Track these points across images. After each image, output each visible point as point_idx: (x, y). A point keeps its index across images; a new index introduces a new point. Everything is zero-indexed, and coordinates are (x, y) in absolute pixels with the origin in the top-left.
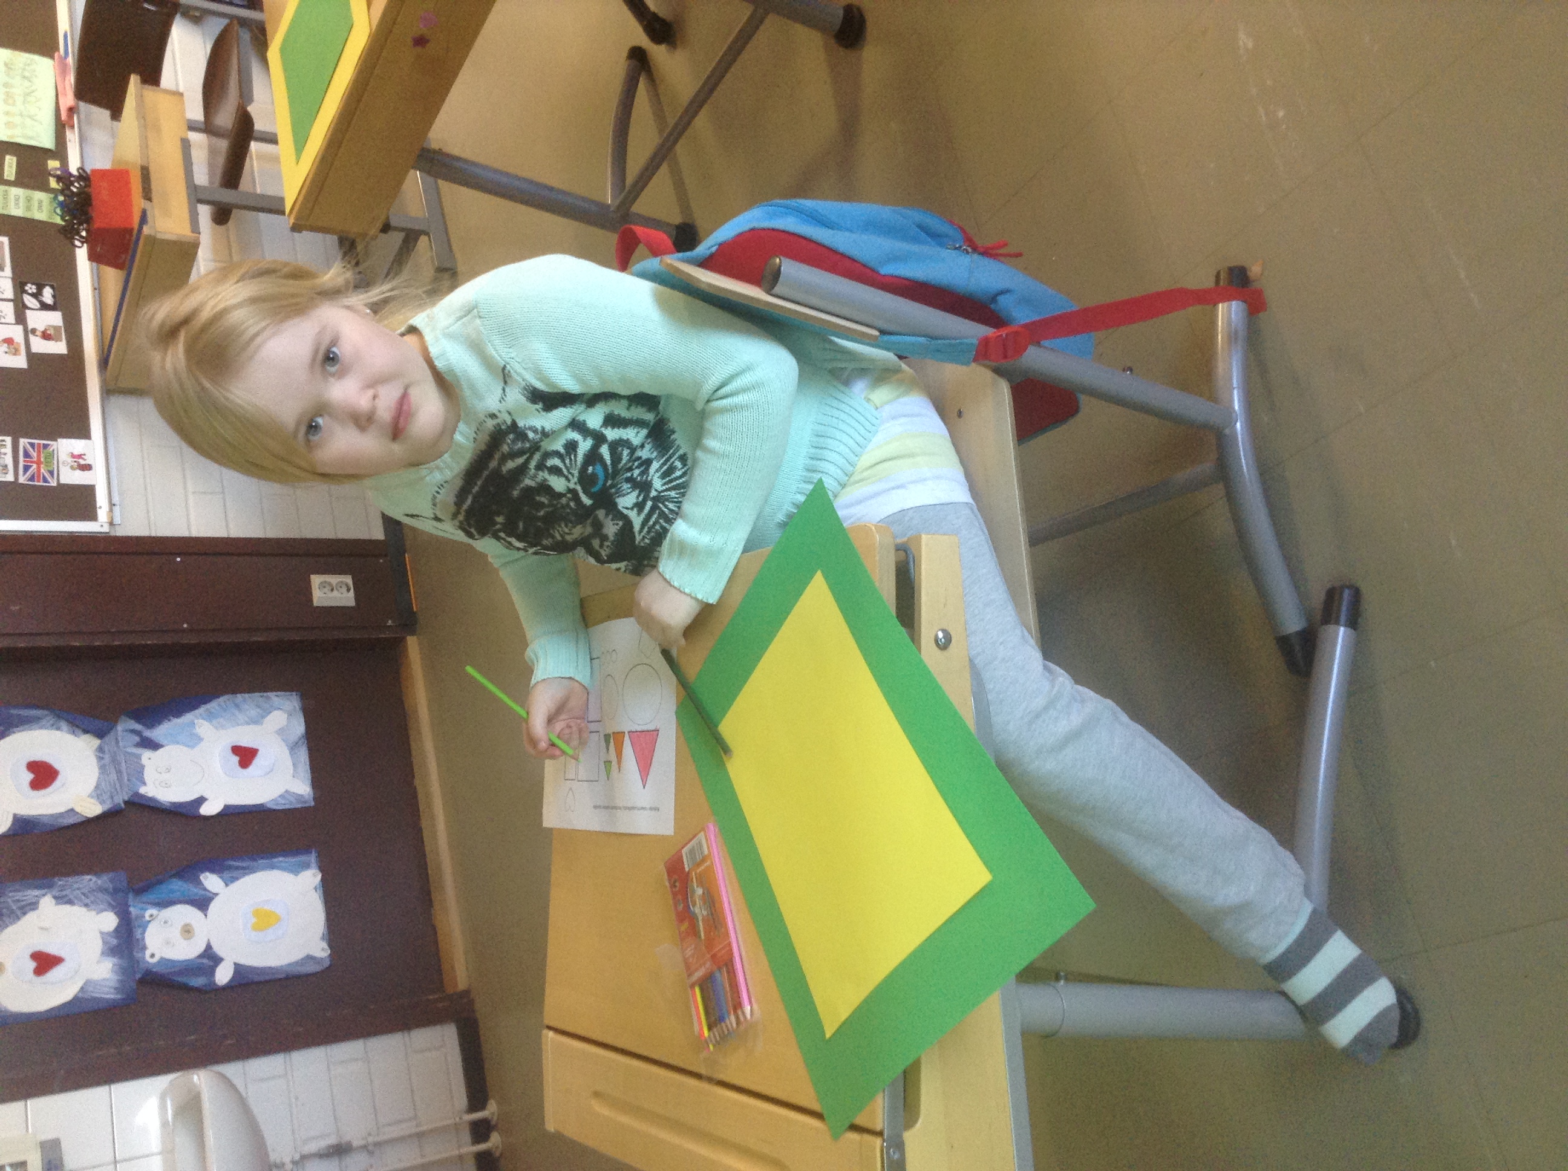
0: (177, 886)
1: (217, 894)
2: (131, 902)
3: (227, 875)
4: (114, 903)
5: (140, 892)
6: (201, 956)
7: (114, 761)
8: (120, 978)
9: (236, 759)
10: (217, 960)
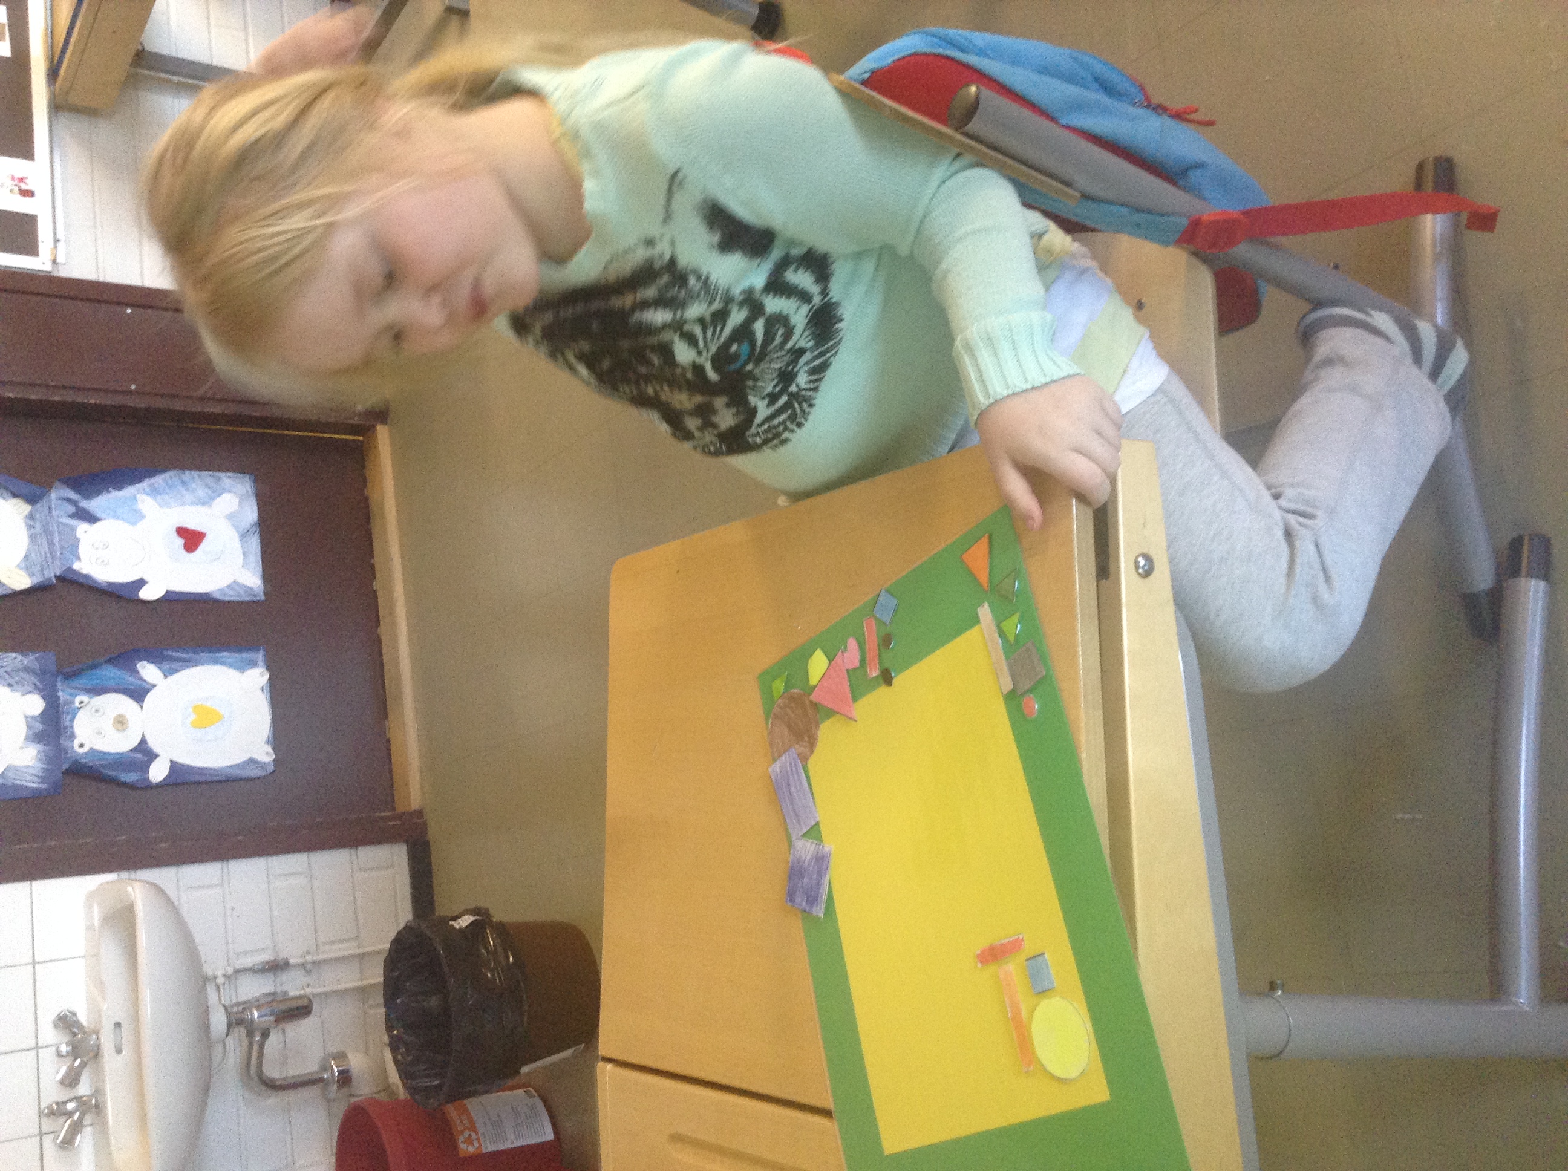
0: (110, 673)
1: (154, 686)
2: (59, 685)
3: (166, 666)
4: (41, 686)
5: (68, 677)
6: (133, 750)
7: (46, 531)
8: (44, 766)
9: (180, 542)
10: (152, 756)
